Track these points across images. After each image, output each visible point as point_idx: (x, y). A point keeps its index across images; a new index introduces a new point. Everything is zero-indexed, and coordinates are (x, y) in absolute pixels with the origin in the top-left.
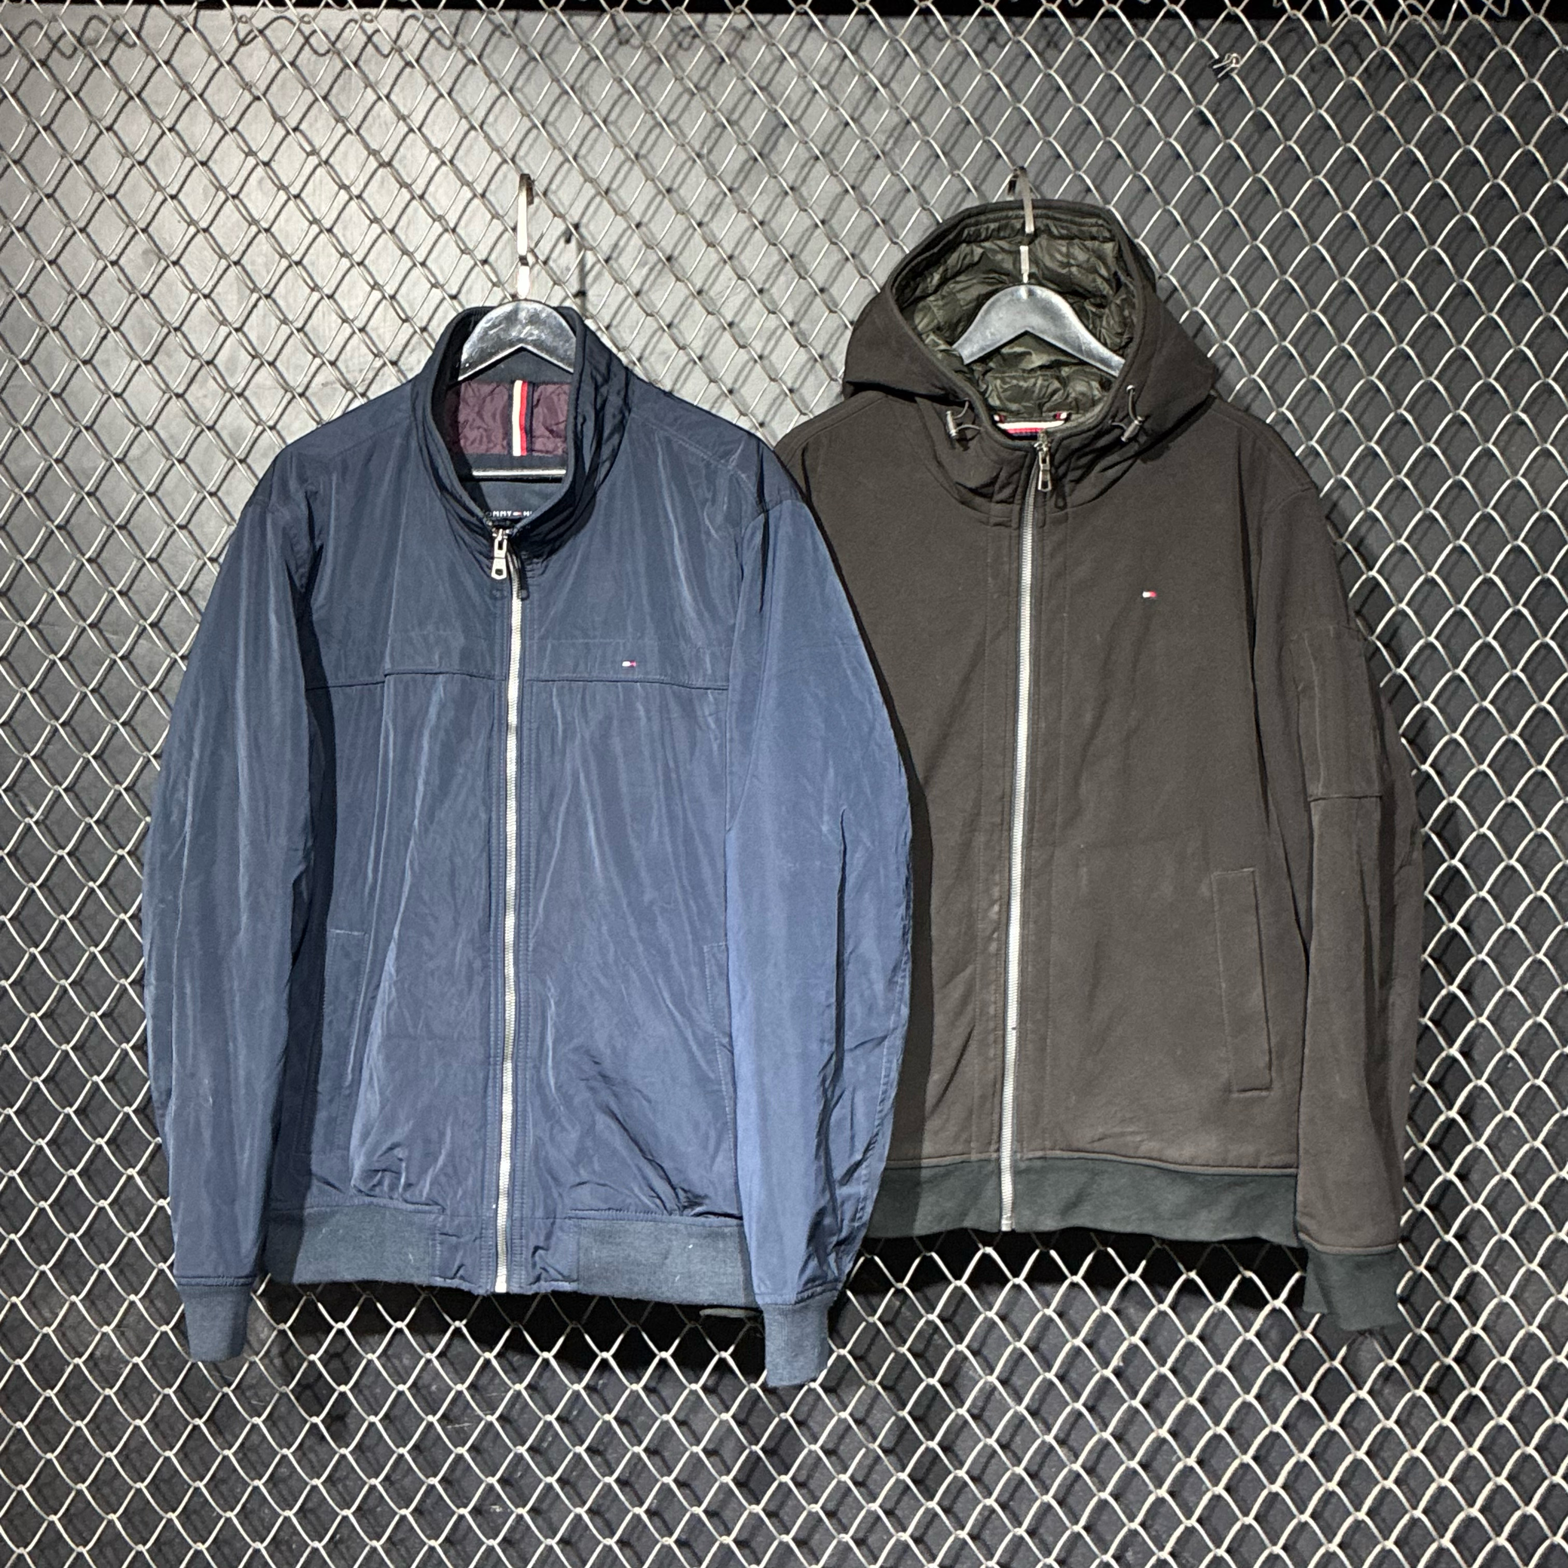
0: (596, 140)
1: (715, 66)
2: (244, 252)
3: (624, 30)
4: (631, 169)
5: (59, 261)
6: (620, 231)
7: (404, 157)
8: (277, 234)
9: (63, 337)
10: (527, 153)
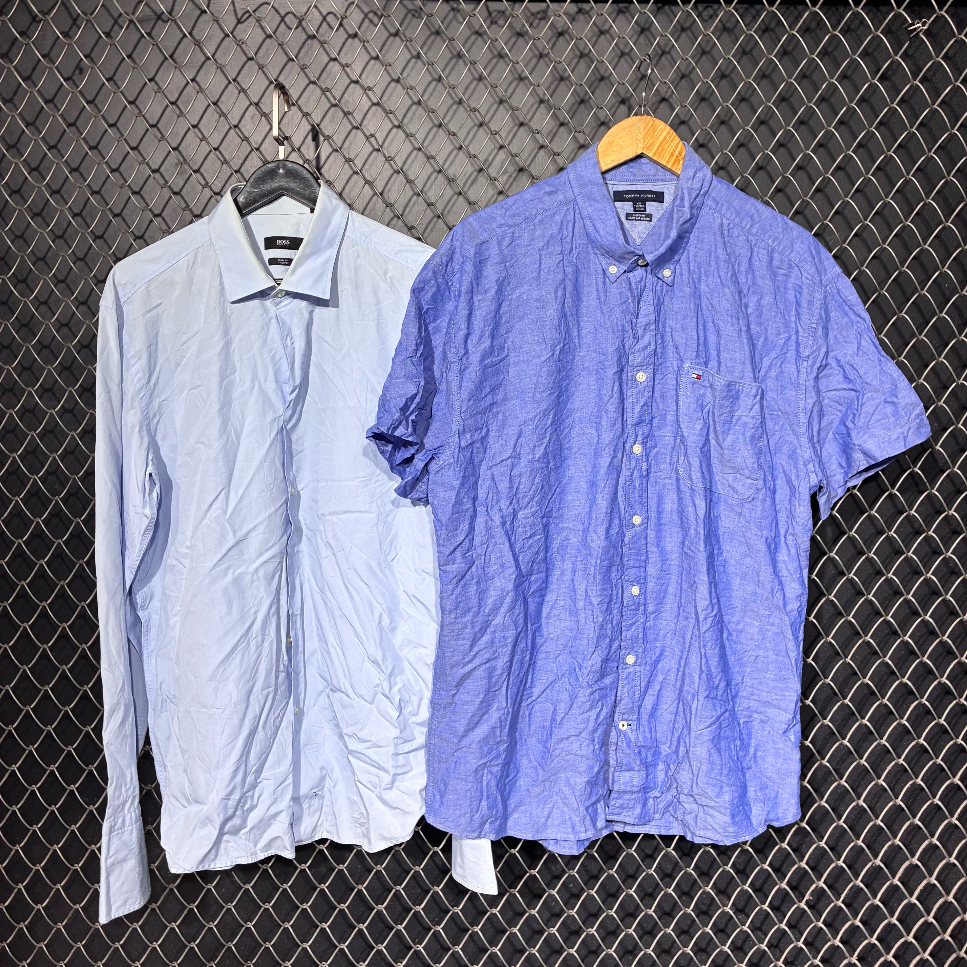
0: (474, 90)
1: (554, 39)
2: (242, 164)
3: (494, 14)
4: (497, 109)
5: (121, 169)
6: (489, 150)
7: (348, 101)
8: (264, 152)
9: (124, 220)
10: (429, 98)
